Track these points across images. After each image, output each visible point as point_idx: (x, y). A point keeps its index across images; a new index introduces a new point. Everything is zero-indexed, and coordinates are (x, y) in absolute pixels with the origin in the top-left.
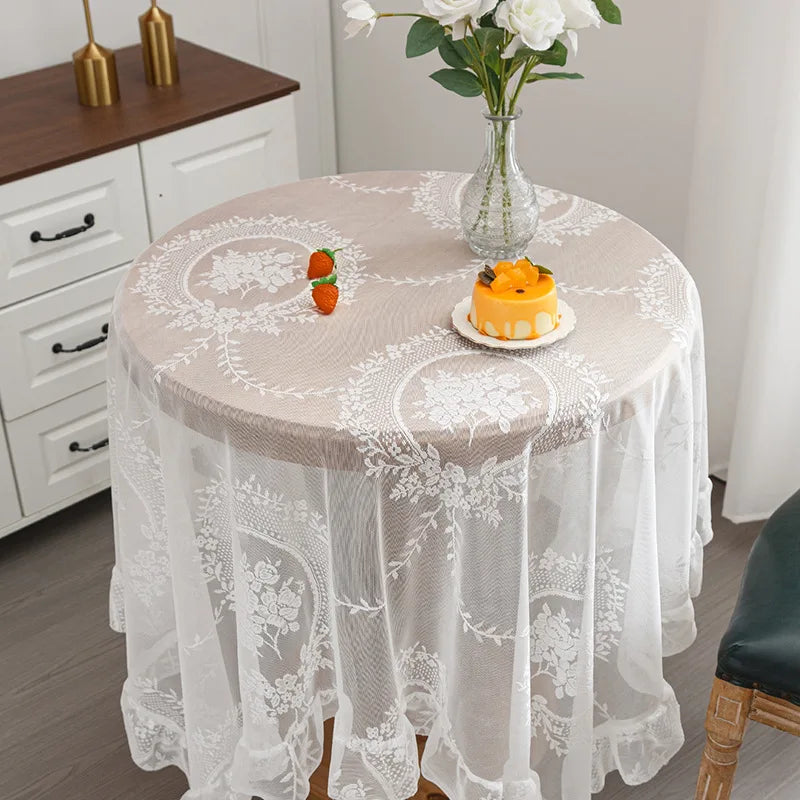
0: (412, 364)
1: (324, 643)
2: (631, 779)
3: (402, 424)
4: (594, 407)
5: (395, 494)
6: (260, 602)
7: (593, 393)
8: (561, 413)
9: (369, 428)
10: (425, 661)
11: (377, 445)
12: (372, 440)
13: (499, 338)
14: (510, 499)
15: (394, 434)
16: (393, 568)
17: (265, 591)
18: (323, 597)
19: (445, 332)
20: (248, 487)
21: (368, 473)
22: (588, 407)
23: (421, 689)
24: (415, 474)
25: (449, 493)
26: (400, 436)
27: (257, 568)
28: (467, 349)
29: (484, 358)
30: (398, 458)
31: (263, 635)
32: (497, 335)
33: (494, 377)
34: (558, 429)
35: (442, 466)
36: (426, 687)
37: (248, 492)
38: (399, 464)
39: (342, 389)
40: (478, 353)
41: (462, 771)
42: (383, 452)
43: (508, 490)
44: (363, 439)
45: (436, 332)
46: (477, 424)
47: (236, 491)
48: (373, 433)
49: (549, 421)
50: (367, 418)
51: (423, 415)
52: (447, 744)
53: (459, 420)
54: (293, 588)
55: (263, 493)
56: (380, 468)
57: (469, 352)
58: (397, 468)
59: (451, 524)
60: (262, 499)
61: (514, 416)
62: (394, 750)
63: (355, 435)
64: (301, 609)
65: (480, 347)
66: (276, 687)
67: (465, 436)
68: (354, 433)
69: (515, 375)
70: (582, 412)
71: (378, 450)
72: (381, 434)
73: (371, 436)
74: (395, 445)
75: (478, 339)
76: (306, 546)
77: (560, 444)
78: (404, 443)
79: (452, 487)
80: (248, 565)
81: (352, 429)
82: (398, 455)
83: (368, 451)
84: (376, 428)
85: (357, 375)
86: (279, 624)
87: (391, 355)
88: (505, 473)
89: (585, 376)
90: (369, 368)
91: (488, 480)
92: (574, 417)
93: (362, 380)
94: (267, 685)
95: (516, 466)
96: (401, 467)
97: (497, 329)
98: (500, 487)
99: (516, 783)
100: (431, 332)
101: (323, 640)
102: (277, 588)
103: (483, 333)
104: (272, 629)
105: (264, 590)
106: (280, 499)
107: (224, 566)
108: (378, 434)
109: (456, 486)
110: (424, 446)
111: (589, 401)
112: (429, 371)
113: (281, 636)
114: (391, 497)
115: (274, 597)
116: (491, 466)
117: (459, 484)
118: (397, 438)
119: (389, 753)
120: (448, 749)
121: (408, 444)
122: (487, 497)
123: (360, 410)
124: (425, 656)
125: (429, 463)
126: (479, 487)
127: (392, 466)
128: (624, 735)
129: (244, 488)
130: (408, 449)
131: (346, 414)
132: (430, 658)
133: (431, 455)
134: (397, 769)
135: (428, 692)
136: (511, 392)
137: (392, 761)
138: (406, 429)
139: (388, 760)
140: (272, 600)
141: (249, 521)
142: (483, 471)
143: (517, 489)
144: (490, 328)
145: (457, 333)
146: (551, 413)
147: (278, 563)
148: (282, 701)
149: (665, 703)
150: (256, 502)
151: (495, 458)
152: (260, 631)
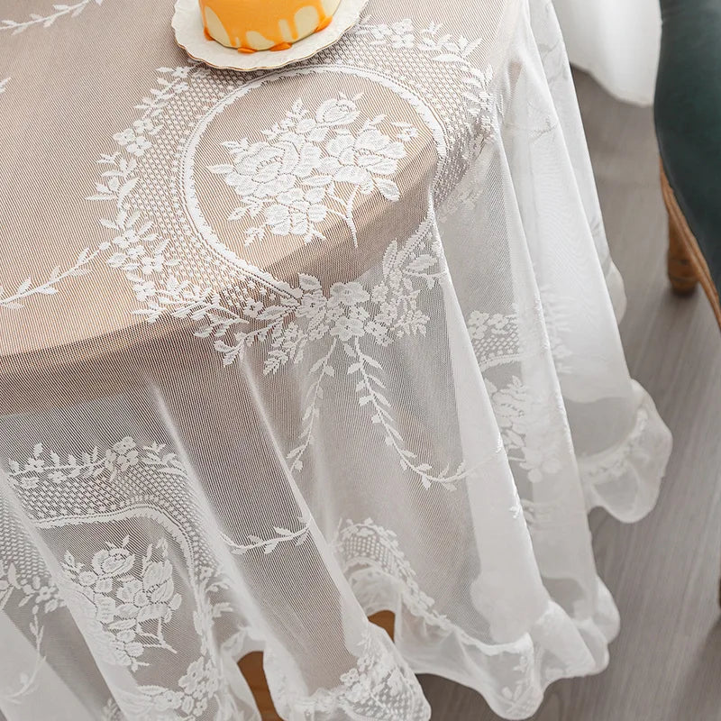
0: (176, 151)
1: (211, 588)
2: (630, 513)
3: (242, 263)
4: (484, 95)
5: (271, 365)
6: (119, 602)
7: (470, 75)
8: (450, 129)
9: (197, 296)
10: (354, 535)
11: (223, 314)
12: (211, 311)
13: (278, 47)
14: (431, 286)
15: (242, 285)
16: (294, 458)
17: (121, 584)
18: (191, 538)
19: (182, 72)
20: (35, 465)
21: (227, 362)
22: (477, 101)
23: (358, 567)
24: (291, 325)
25: (343, 323)
26: (252, 285)
27: (95, 563)
28: (236, 86)
29: (269, 90)
30: (262, 317)
31: (139, 639)
32: (272, 44)
33: (312, 115)
34: (456, 154)
35: (327, 295)
36: (363, 561)
37: (39, 470)
38: (264, 324)
39: (104, 246)
40: (256, 85)
41: (472, 648)
42: (238, 320)
43: (424, 275)
44: (198, 316)
45: (169, 77)
46: (350, 207)
47: (18, 478)
48: (209, 300)
49: (442, 151)
50: (181, 279)
51: (261, 231)
52: (431, 623)
53: (320, 214)
54: (156, 558)
55: (64, 461)
56: (240, 346)
57: (242, 91)
58: (264, 331)
59: (357, 360)
60: (66, 472)
61: (392, 168)
62: (385, 680)
63: (183, 316)
64: (175, 574)
65: (253, 75)
66: (183, 689)
67: (343, 236)
68: (181, 313)
69: (340, 98)
70: (474, 112)
71: (230, 321)
72: (221, 294)
73: (209, 306)
74: (250, 301)
75: (246, 63)
76: (149, 492)
77: (463, 172)
78: (263, 291)
79: (347, 312)
80: (80, 565)
81: (173, 308)
82: (260, 313)
83: (215, 329)
84: (208, 290)
85: (109, 210)
86: (156, 613)
87: (130, 149)
88: (413, 255)
89: (437, 53)
90: (116, 186)
91: (395, 278)
92: (468, 125)
93: (123, 215)
94: (169, 693)
95: (424, 239)
96: (270, 326)
97: (268, 38)
98: (412, 278)
99: (541, 621)
100: (161, 81)
101: (207, 586)
102: (137, 572)
103: (247, 50)
104: (150, 625)
105: (117, 584)
106: (95, 458)
107: (17, 567)
108: (217, 298)
109: (353, 309)
110: (294, 282)
111: (474, 91)
112: (210, 149)
113: (166, 628)
114: (266, 372)
115: (136, 586)
116: (393, 257)
117: (358, 305)
118: (249, 290)
119: (379, 688)
120: (438, 627)
121: (270, 291)
122: (402, 302)
123: (159, 268)
124: (353, 528)
125: (308, 300)
126: (389, 296)
127: (255, 333)
128: (605, 470)
129: (28, 468)
130: (273, 297)
131: (145, 290)
132: (360, 528)
133: (306, 287)
134: (400, 701)
135: (368, 566)
136: (355, 129)
137: (388, 696)
138: (253, 269)
139: (384, 698)
140: (134, 591)
141: (57, 509)
142: (386, 271)
143: (434, 269)
144: (254, 39)
145: (203, 65)
146: (439, 135)
147: (126, 541)
148: (196, 700)
149: (641, 407)
150: (58, 477)
151: (395, 243)
152: (133, 636)
